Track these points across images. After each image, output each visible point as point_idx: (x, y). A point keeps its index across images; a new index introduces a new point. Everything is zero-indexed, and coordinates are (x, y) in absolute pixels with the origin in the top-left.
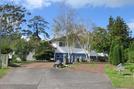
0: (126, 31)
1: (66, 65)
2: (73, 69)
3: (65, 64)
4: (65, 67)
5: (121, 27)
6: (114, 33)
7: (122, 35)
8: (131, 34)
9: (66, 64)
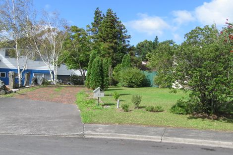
0: (120, 34)
1: (14, 90)
2: (24, 97)
3: (12, 87)
4: (11, 92)
5: (112, 27)
6: (101, 37)
7: (114, 41)
8: (129, 40)
9: (14, 88)
